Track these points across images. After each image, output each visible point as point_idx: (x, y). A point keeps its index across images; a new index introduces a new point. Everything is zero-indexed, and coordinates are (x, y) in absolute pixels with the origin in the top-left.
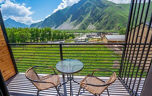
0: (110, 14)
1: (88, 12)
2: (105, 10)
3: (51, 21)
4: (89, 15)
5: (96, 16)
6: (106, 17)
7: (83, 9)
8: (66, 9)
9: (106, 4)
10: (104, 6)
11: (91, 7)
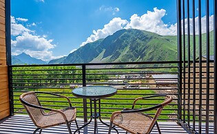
0: (155, 48)
1: (126, 46)
2: (149, 43)
3: (77, 57)
4: (127, 49)
5: (137, 51)
6: (150, 51)
7: (119, 42)
8: (97, 42)
9: (149, 36)
10: (147, 38)
11: (130, 40)
